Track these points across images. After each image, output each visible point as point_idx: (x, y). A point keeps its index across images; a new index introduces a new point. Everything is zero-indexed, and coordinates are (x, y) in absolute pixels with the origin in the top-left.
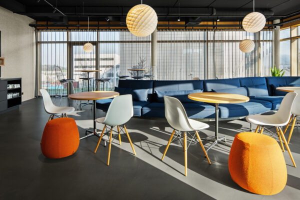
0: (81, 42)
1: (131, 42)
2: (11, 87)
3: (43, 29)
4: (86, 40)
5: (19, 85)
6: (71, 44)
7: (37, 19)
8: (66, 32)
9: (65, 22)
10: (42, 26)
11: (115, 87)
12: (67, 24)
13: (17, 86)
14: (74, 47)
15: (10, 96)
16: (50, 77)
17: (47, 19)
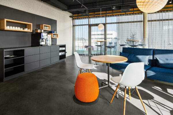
0: (96, 24)
1: (128, 22)
2: (61, 49)
3: (76, 19)
4: (98, 23)
5: (65, 48)
6: (90, 26)
7: (73, 13)
8: (88, 19)
9: (87, 13)
10: (76, 16)
11: (120, 53)
12: (88, 14)
13: (64, 49)
14: (92, 27)
15: (60, 54)
16: (79, 43)
17: (78, 13)
